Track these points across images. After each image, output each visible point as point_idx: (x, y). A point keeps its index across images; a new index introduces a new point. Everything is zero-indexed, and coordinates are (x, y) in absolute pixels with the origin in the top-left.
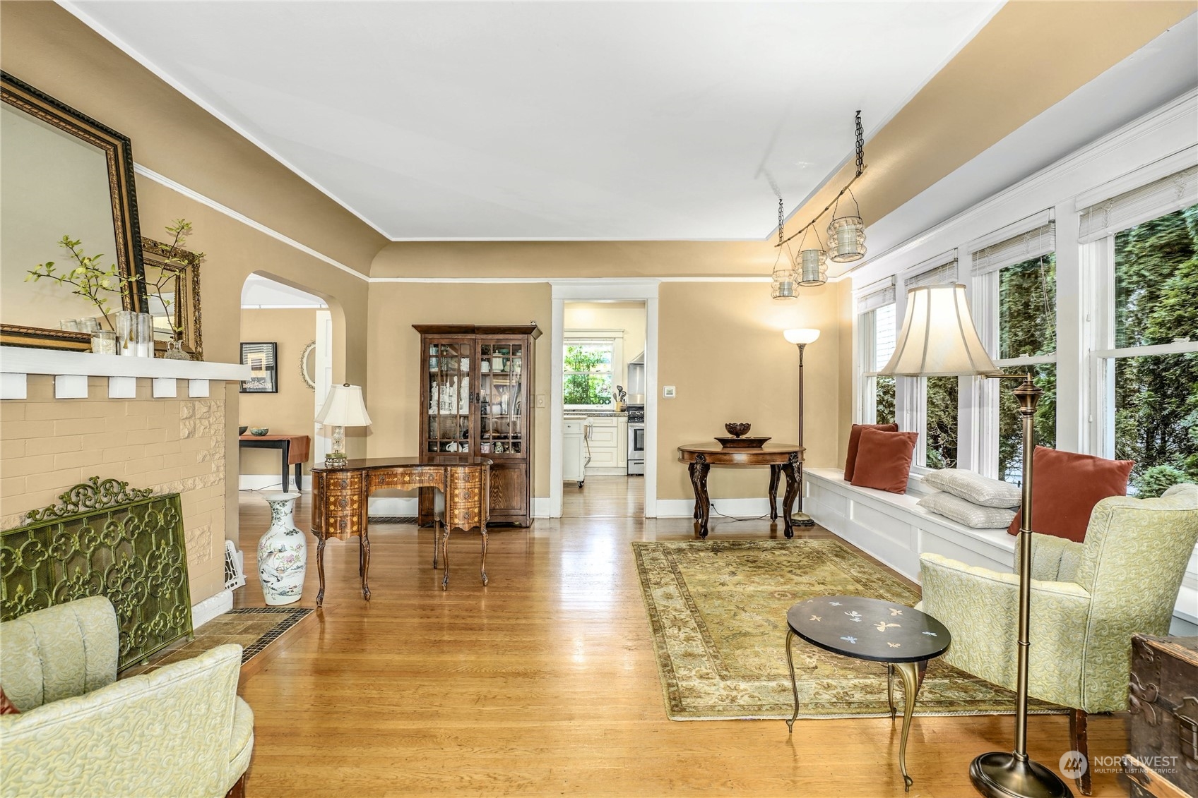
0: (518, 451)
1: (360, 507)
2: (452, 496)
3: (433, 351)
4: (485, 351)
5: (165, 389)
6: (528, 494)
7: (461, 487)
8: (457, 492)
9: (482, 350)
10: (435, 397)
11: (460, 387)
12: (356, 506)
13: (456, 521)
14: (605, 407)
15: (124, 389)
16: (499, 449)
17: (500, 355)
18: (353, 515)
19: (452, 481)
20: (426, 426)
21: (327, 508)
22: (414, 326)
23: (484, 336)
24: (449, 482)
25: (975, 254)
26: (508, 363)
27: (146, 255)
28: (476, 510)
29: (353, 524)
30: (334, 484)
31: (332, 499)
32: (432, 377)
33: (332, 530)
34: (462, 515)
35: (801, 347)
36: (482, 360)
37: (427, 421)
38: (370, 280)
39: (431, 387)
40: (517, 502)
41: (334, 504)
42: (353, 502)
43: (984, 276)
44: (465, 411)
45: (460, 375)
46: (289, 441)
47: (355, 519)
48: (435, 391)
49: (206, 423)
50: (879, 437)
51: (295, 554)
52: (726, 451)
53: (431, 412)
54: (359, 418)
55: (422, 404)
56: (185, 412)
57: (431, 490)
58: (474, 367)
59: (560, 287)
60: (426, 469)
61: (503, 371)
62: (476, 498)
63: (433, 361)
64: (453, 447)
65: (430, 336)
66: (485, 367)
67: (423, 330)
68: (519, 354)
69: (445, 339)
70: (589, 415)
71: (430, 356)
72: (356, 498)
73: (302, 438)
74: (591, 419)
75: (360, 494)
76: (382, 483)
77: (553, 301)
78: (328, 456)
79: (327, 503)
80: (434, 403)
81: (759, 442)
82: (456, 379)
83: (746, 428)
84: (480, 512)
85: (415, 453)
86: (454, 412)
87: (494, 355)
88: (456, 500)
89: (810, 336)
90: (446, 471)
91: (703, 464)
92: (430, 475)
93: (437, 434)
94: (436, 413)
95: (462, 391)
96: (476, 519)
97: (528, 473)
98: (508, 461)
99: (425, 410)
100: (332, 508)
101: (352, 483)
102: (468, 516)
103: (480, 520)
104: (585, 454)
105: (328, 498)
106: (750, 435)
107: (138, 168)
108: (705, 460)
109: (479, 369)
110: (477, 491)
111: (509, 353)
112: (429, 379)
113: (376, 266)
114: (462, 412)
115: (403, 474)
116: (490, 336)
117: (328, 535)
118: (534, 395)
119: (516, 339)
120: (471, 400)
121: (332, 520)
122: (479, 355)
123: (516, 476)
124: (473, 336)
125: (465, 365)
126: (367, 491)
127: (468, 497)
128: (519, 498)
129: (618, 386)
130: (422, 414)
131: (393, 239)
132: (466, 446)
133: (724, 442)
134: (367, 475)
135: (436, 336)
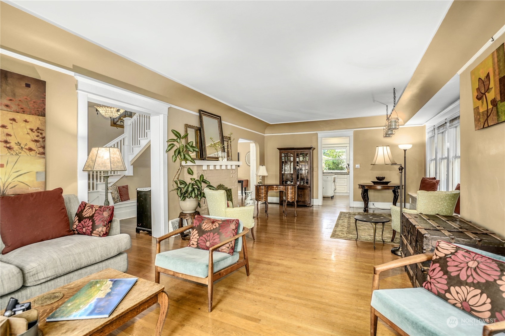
0: (308, 184)
1: (266, 194)
2: (288, 193)
3: (283, 155)
4: (297, 155)
5: (229, 167)
6: (311, 197)
7: (290, 191)
8: (288, 192)
9: (297, 154)
10: (284, 168)
11: (290, 165)
12: (265, 194)
13: (288, 199)
14: (343, 171)
15: (224, 167)
16: (302, 183)
17: (302, 156)
18: (264, 196)
19: (287, 189)
20: (281, 176)
21: (259, 194)
22: (277, 148)
23: (297, 151)
24: (287, 190)
25: (450, 121)
26: (304, 158)
27: (224, 139)
28: (293, 197)
29: (264, 198)
30: (260, 189)
31: (260, 192)
32: (283, 162)
33: (260, 199)
34: (290, 198)
35: (405, 151)
36: (297, 157)
37: (282, 175)
38: (265, 135)
39: (282, 165)
40: (307, 199)
41: (260, 193)
42: (264, 193)
43: (454, 128)
44: (292, 172)
45: (291, 162)
46: (243, 181)
47: (265, 197)
48: (284, 166)
49: (234, 174)
50: (427, 181)
51: (252, 204)
52: (375, 185)
53: (282, 173)
54: (265, 174)
55: (280, 170)
56: (231, 172)
57: (282, 192)
58: (294, 159)
59: (321, 134)
60: (281, 186)
61: (303, 160)
62: (293, 194)
63: (283, 158)
64: (289, 183)
65: (282, 151)
66: (297, 159)
67: (280, 149)
68: (308, 155)
69: (286, 151)
70: (335, 174)
71: (282, 157)
72: (265, 192)
73: (246, 180)
74: (336, 176)
75: (266, 192)
76: (271, 189)
77: (318, 138)
78: (259, 183)
79: (259, 193)
80: (283, 170)
81: (387, 183)
82: (289, 163)
83: (384, 178)
84: (294, 198)
85: (278, 183)
86: (289, 173)
87: (300, 156)
88: (288, 194)
89: (408, 147)
90: (286, 187)
91: (364, 189)
92: (282, 188)
93: (284, 179)
94: (284, 173)
95: (291, 166)
96: (293, 199)
97: (310, 190)
98: (305, 187)
99: (281, 172)
100: (260, 194)
101: (264, 189)
102: (292, 198)
103: (294, 200)
104: (333, 188)
105: (259, 192)
106: (384, 181)
107: (222, 122)
108: (365, 188)
109: (296, 160)
110: (293, 192)
111: (305, 155)
112: (282, 163)
113: (266, 131)
114: (291, 173)
115: (276, 188)
116: (299, 150)
117: (259, 200)
118: (313, 168)
119: (306, 151)
120: (294, 169)
121: (260, 197)
122: (296, 156)
123: (307, 192)
124: (294, 151)
125: (292, 159)
126: (267, 191)
127: (292, 193)
128: (308, 198)
129: (348, 164)
130: (280, 173)
131: (271, 124)
132: (293, 182)
133: (374, 182)
134: (267, 187)
135: (284, 151)
